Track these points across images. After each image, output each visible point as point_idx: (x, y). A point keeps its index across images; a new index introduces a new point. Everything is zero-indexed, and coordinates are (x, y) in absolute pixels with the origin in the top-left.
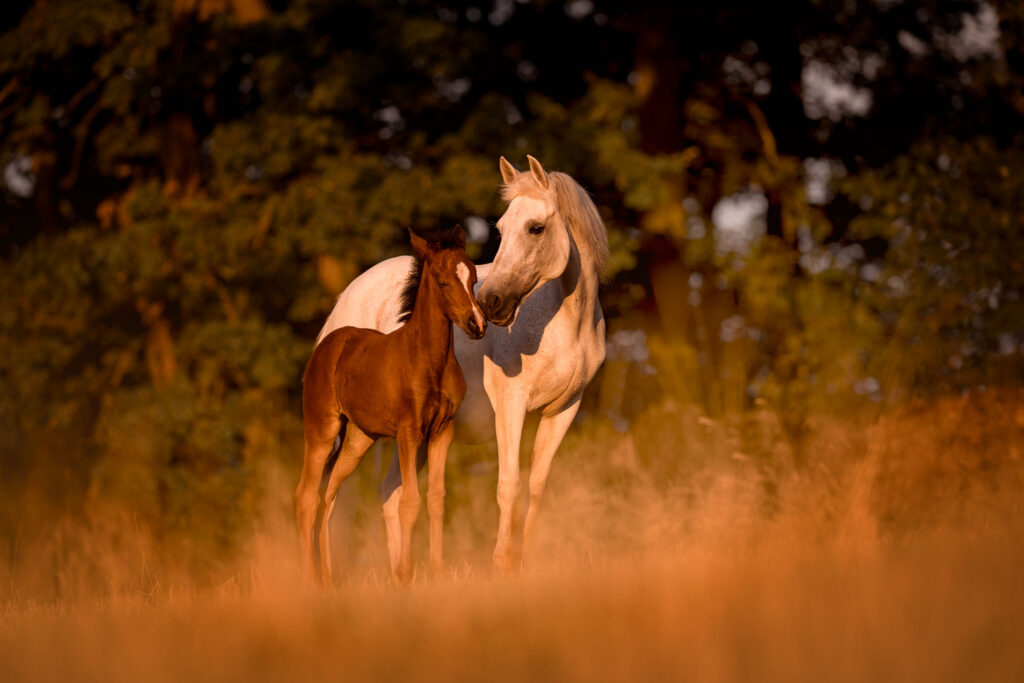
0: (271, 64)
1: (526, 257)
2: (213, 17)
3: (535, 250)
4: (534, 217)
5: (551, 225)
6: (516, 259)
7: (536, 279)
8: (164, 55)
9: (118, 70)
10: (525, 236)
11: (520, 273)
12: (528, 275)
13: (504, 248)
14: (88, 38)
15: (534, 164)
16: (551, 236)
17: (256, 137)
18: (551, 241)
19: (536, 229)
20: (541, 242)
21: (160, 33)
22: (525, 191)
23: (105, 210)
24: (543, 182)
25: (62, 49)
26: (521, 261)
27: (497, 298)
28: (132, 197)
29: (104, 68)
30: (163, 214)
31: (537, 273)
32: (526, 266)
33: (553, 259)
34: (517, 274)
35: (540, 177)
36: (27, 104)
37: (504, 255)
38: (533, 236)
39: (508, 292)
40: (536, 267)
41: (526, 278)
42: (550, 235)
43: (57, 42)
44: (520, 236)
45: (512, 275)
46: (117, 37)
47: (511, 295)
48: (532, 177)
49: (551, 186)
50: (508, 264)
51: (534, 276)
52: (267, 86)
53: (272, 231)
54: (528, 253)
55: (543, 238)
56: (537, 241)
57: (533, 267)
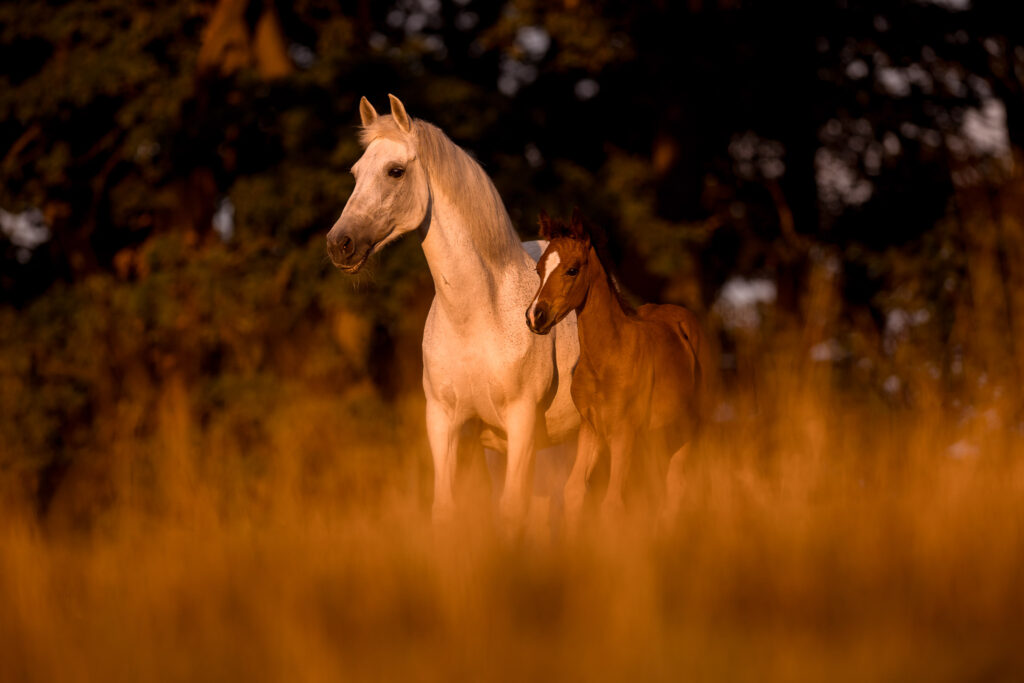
0: (294, 121)
1: (383, 201)
2: (236, 72)
3: (393, 194)
4: (394, 159)
5: (411, 171)
6: (371, 202)
7: (391, 227)
8: (187, 106)
9: (140, 120)
10: (383, 178)
11: (375, 217)
12: (383, 220)
13: (359, 189)
14: (112, 86)
15: (396, 104)
16: (411, 181)
17: (279, 190)
18: (410, 187)
19: (396, 172)
20: (400, 186)
21: (184, 85)
22: (384, 133)
23: (123, 260)
24: (404, 126)
25: (84, 97)
26: (377, 205)
27: (349, 240)
28: (151, 247)
29: (126, 117)
30: (181, 264)
31: (393, 220)
32: (381, 211)
33: (411, 208)
34: (372, 217)
35: (401, 119)
36: (48, 151)
37: (359, 197)
38: (392, 179)
39: (360, 236)
40: (393, 212)
41: (381, 223)
42: (409, 181)
43: (80, 90)
44: (378, 178)
45: (367, 218)
46: (140, 87)
47: (363, 239)
48: (392, 119)
49: (413, 129)
50: (363, 206)
51: (389, 222)
52: (291, 141)
53: (290, 286)
54: (385, 196)
55: (402, 182)
56: (396, 185)
57: (388, 212)
